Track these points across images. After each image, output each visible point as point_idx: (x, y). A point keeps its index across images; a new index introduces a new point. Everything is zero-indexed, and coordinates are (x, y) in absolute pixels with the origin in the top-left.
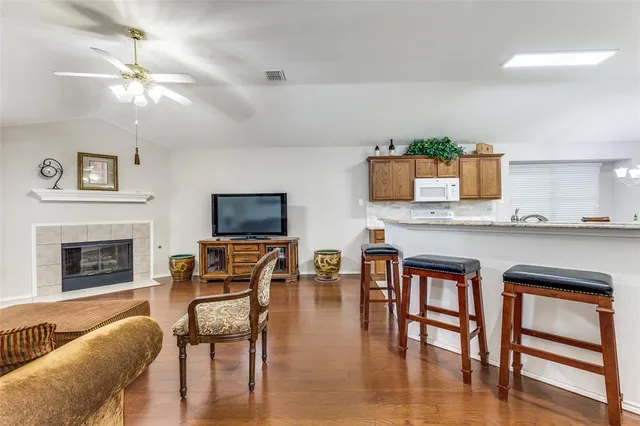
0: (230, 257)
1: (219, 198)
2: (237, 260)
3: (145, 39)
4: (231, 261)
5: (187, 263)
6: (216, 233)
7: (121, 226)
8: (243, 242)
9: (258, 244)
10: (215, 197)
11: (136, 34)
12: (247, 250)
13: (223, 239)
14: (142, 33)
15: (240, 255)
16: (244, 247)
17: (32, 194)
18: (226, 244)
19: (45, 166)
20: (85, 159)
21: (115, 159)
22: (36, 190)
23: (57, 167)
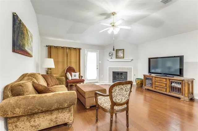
0: (154, 82)
1: (151, 59)
2: (156, 83)
3: (116, 14)
4: (154, 84)
5: (141, 82)
6: (150, 72)
7: (125, 68)
8: (159, 77)
9: (166, 79)
10: (150, 59)
11: (113, 14)
12: (160, 80)
13: (153, 75)
14: (115, 13)
15: (157, 82)
16: (159, 79)
17: (108, 60)
18: (153, 77)
19: (110, 53)
20: (117, 51)
21: (124, 50)
22: (108, 59)
23: (112, 53)
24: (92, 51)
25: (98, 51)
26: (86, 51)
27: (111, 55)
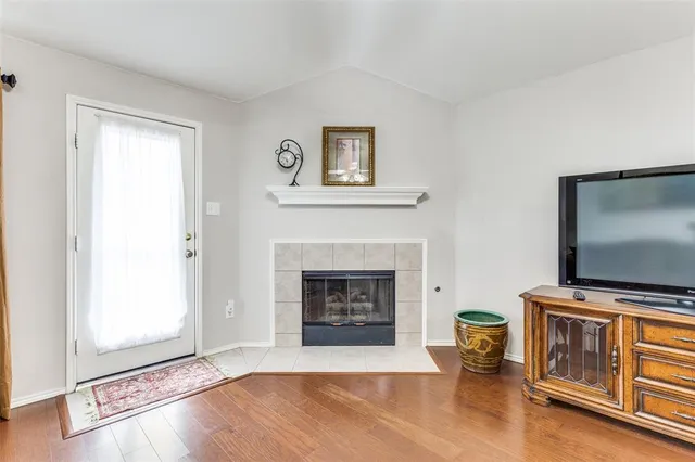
6: (571, 276)
7: (381, 247)
19: (283, 150)
20: (331, 137)
21: (370, 131)
22: (270, 188)
23: (296, 152)
24: (141, 122)
25: (199, 126)
26: (77, 116)
27: (289, 162)
